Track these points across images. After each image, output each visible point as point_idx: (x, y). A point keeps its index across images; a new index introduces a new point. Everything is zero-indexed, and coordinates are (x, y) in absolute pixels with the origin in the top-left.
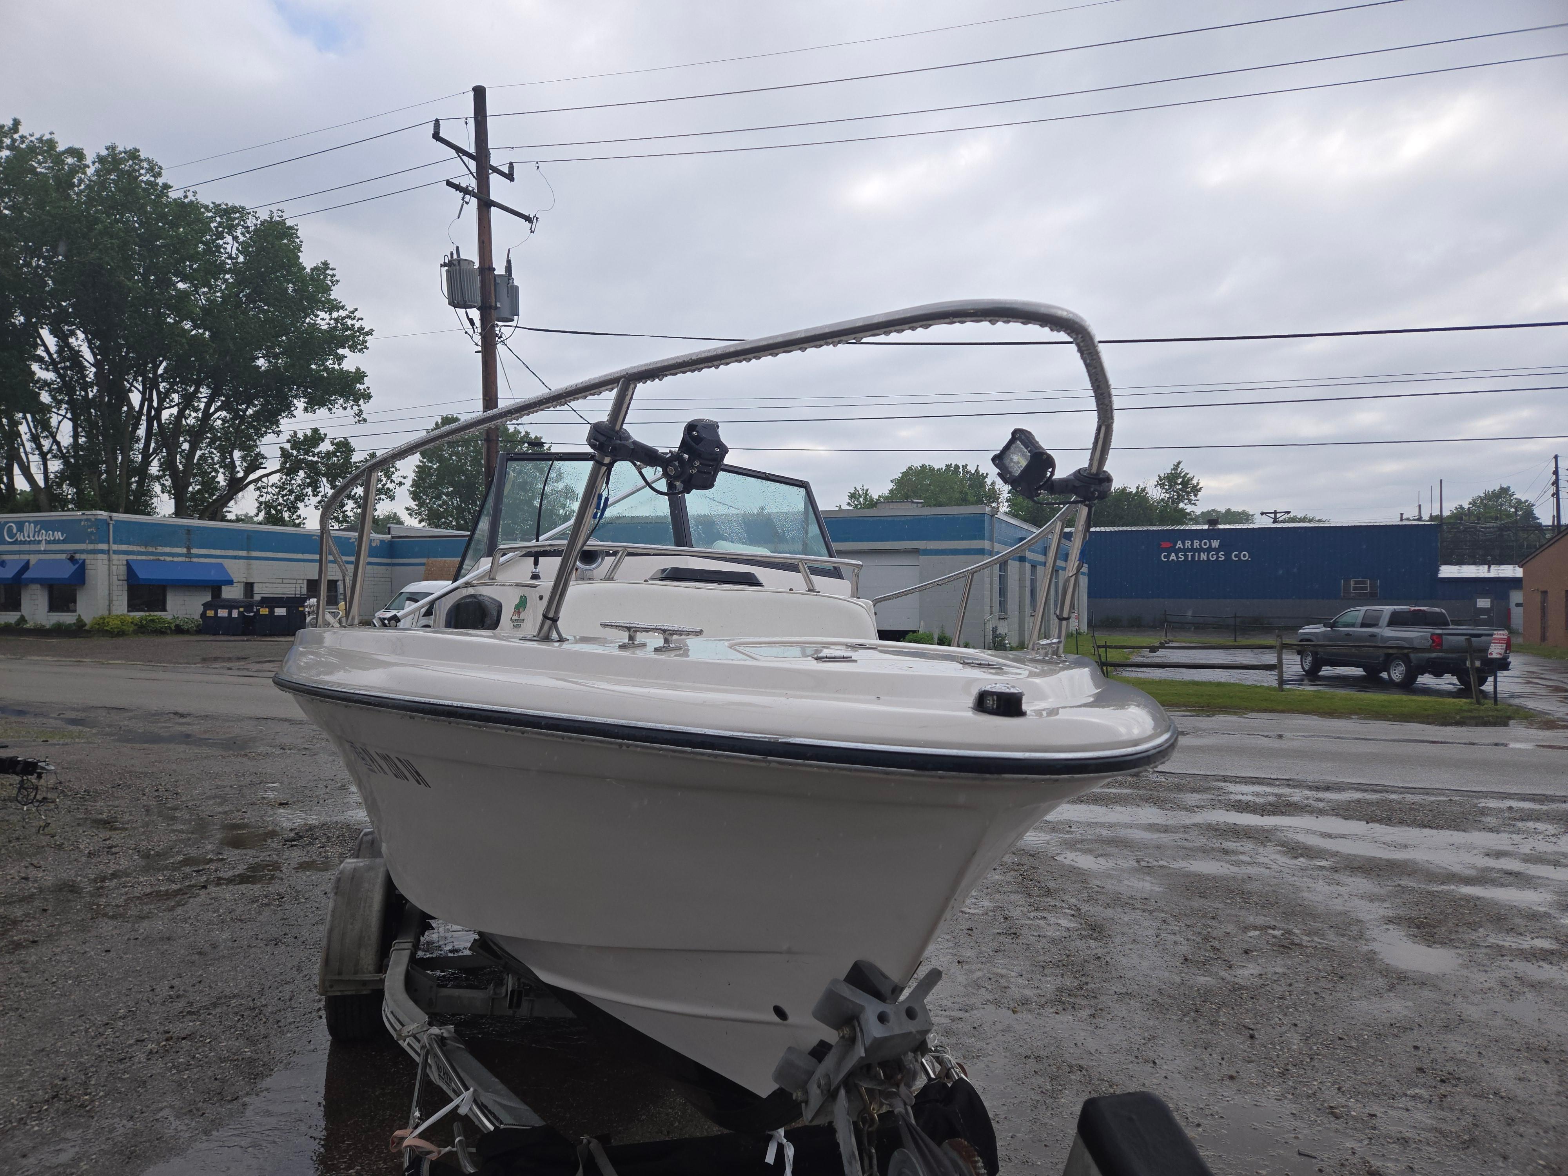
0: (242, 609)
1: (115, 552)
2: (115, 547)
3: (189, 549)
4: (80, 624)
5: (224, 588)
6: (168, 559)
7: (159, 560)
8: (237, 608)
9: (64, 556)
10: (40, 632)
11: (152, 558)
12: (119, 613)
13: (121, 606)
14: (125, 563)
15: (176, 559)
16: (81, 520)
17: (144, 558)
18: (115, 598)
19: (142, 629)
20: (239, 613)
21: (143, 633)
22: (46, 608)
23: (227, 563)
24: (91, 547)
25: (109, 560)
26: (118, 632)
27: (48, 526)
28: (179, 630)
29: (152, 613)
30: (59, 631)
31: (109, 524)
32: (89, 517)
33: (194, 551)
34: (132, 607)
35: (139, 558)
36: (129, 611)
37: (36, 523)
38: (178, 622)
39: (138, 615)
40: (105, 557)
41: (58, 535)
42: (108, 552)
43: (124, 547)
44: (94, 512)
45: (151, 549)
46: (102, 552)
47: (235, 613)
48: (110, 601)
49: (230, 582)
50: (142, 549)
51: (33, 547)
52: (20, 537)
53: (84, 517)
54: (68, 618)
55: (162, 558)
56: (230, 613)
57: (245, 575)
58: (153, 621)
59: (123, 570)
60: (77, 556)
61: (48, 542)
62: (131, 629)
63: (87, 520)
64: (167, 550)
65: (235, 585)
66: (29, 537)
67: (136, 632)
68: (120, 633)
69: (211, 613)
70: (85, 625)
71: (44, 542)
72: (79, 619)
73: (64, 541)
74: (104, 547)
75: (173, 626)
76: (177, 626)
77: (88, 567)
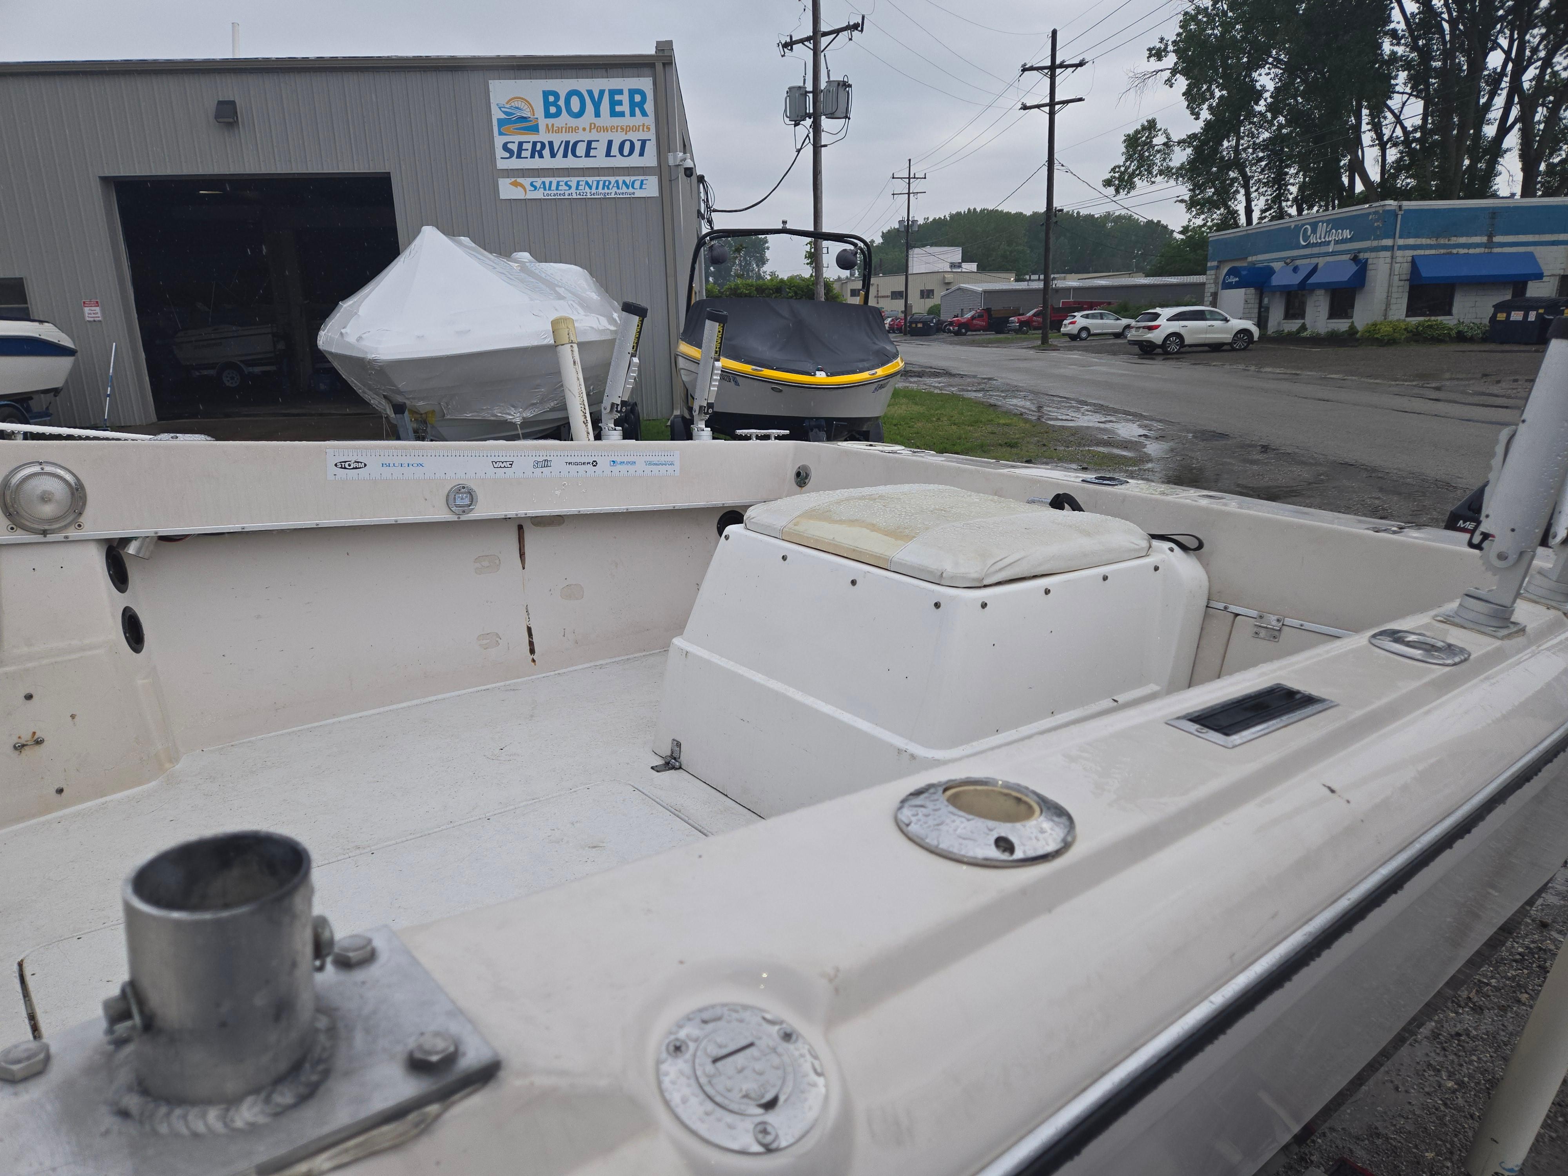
0: (1541, 311)
1: (1400, 248)
2: (1401, 242)
3: (1490, 236)
4: (1352, 330)
5: (1530, 284)
6: (1462, 251)
7: (1451, 253)
8: (1536, 309)
9: (1346, 257)
10: (1316, 340)
11: (1442, 251)
12: (1395, 318)
13: (1399, 311)
14: (1410, 259)
15: (1472, 251)
16: (1370, 214)
17: (1433, 252)
18: (1393, 301)
19: (1417, 336)
20: (1538, 315)
21: (1417, 341)
22: (1327, 316)
23: (1538, 251)
24: (1375, 243)
25: (1392, 258)
26: (1389, 340)
27: (1337, 224)
28: (1461, 337)
29: (1433, 318)
30: (1333, 340)
31: (1397, 215)
32: (1377, 209)
33: (1497, 239)
34: (1411, 311)
35: (1428, 252)
36: (1407, 316)
37: (1328, 222)
38: (1461, 329)
39: (1414, 320)
40: (1388, 254)
41: (1347, 234)
42: (1391, 248)
43: (1411, 241)
44: (1382, 203)
45: (1442, 241)
46: (1385, 248)
47: (1532, 316)
48: (1388, 305)
49: (1539, 276)
50: (1432, 242)
51: (1323, 249)
52: (1313, 240)
53: (1373, 210)
54: (1342, 325)
55: (1455, 251)
56: (1526, 316)
57: (1563, 266)
58: (1430, 327)
59: (1406, 268)
60: (1362, 256)
61: (1337, 242)
62: (1403, 337)
63: (1376, 213)
64: (1463, 240)
65: (1545, 279)
66: (1320, 238)
67: (1408, 341)
68: (1390, 342)
69: (1501, 317)
70: (1357, 332)
71: (1333, 242)
72: (1352, 327)
73: (1351, 240)
74: (1388, 242)
75: (1453, 333)
76: (1459, 333)
77: (1370, 267)
